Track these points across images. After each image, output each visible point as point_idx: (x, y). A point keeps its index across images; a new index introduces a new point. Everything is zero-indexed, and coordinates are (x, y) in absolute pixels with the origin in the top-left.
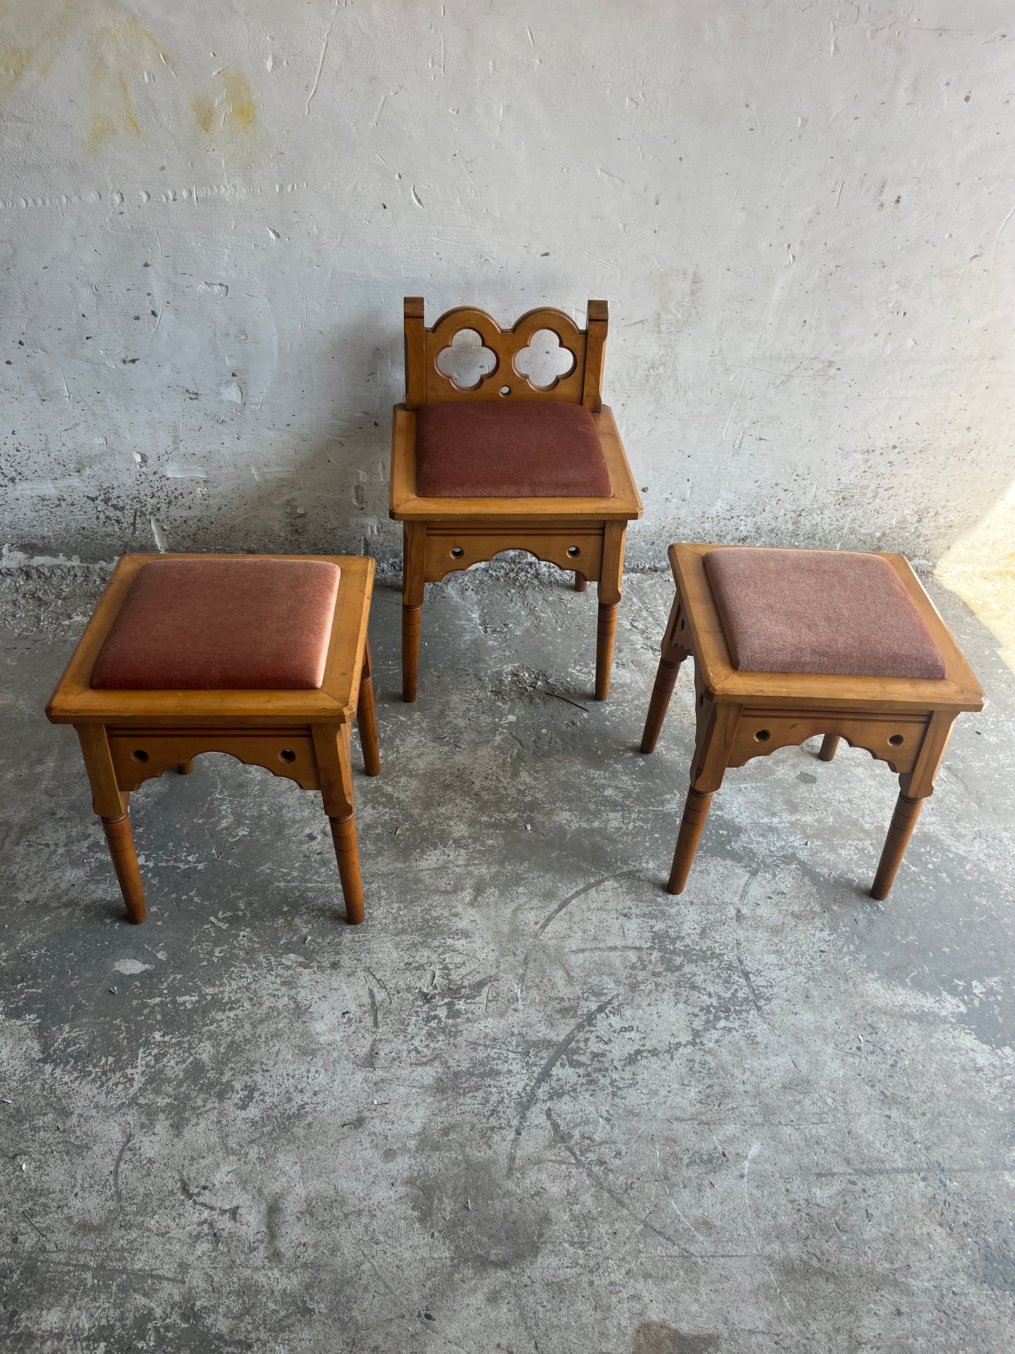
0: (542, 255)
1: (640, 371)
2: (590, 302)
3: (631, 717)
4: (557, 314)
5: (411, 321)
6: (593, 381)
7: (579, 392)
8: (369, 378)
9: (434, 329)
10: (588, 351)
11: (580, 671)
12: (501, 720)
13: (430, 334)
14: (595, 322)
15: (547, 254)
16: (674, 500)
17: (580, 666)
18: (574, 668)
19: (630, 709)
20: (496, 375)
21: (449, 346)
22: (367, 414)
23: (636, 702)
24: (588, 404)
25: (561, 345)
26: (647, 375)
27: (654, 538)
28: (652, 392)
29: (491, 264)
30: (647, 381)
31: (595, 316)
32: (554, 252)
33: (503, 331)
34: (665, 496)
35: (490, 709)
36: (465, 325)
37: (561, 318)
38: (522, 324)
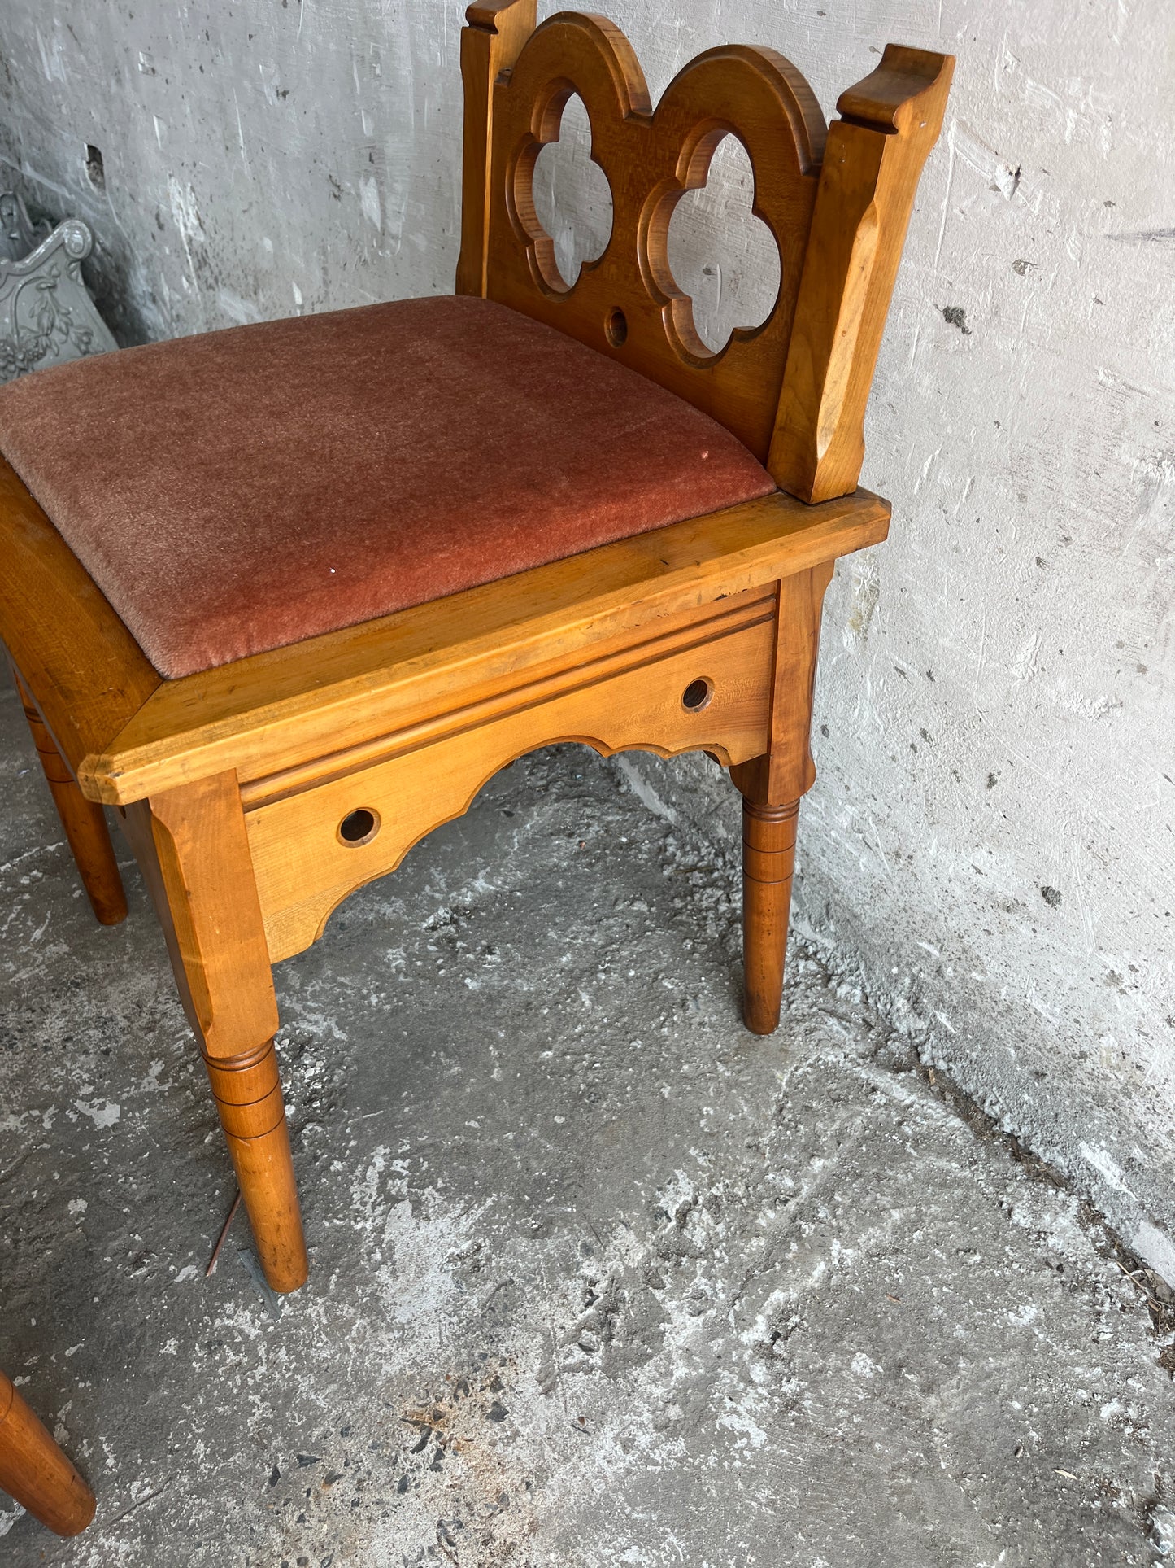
1: (1125, 454)
2: (892, 51)
3: (228, 1399)
9: (512, 74)
11: (386, 1175)
12: (87, 1098)
13: (503, 86)
16: (1137, 997)
17: (414, 1167)
18: (390, 1158)
19: (267, 1378)
23: (305, 1383)
25: (757, 205)
26: (1147, 482)
27: (1049, 1064)
28: (1150, 560)
30: (1145, 506)
31: (858, 102)
33: (630, 113)
34: (1110, 961)
35: (123, 1060)
38: (670, 95)
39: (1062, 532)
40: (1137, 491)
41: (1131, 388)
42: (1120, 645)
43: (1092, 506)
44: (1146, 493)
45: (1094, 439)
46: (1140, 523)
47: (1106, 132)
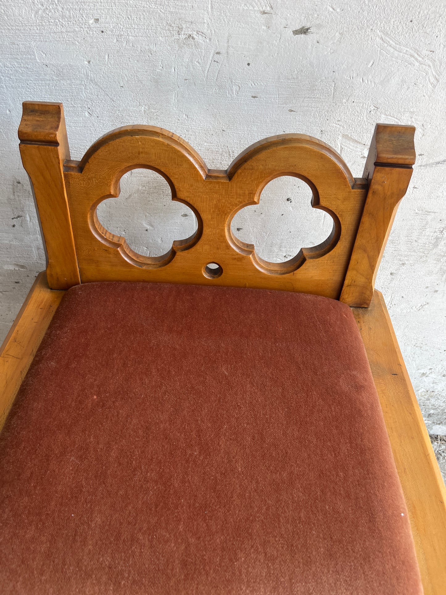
0: (296, 32)
4: (316, 149)
5: (33, 149)
6: (364, 265)
7: (337, 278)
8: (15, 222)
9: (82, 166)
10: (366, 219)
13: (74, 174)
14: (387, 169)
15: (304, 31)
20: (198, 247)
21: (110, 196)
22: (22, 267)
24: (349, 296)
25: (316, 203)
26: (437, 238)
28: (439, 260)
29: (197, 45)
30: (436, 245)
31: (387, 157)
32: (319, 26)
33: (211, 175)
36: (136, 162)
37: (323, 157)
38: (246, 165)
39: (401, 262)
40: (433, 242)
41: (429, 212)
42: (427, 287)
43: (414, 251)
44: (437, 242)
45: (414, 231)
46: (434, 251)
47: (420, 130)
